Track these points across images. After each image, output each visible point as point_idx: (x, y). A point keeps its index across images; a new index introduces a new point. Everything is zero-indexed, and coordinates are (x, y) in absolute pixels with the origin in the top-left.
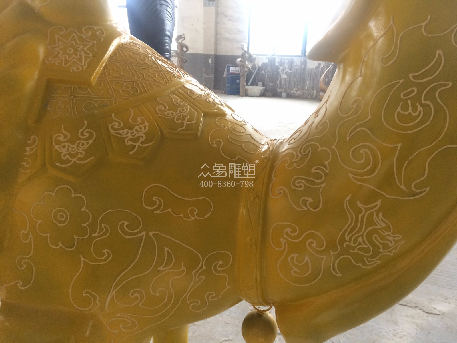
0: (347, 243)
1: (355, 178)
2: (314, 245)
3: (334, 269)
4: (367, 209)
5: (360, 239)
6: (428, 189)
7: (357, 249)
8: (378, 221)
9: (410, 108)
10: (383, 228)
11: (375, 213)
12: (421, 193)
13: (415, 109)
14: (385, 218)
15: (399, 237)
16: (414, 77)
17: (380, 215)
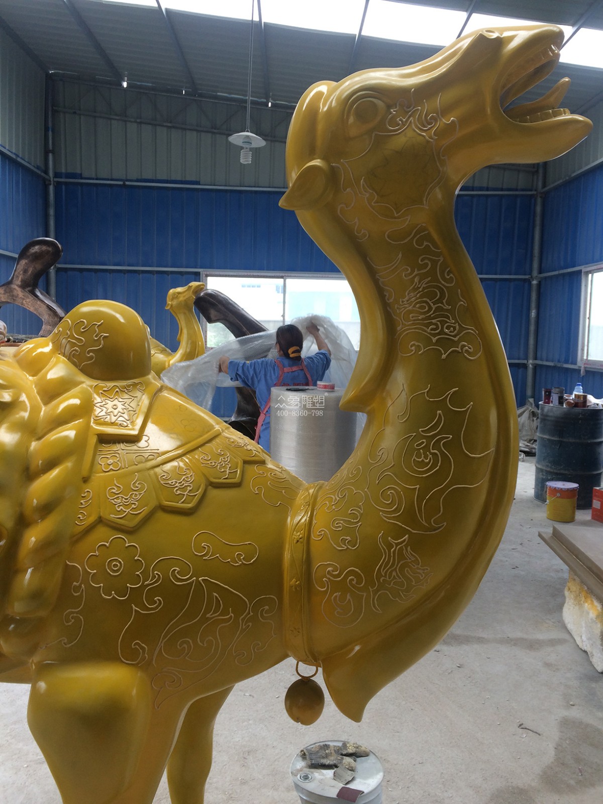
0: (383, 578)
1: (385, 517)
2: (354, 582)
3: (374, 606)
4: (397, 544)
5: (394, 574)
6: (445, 524)
7: (392, 584)
8: (407, 554)
9: (423, 456)
10: (412, 561)
11: (404, 547)
12: (439, 528)
13: (426, 457)
14: (412, 551)
15: (427, 569)
16: (422, 431)
17: (409, 548)
